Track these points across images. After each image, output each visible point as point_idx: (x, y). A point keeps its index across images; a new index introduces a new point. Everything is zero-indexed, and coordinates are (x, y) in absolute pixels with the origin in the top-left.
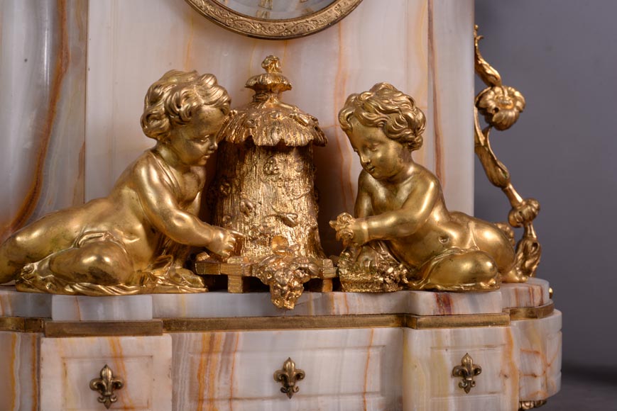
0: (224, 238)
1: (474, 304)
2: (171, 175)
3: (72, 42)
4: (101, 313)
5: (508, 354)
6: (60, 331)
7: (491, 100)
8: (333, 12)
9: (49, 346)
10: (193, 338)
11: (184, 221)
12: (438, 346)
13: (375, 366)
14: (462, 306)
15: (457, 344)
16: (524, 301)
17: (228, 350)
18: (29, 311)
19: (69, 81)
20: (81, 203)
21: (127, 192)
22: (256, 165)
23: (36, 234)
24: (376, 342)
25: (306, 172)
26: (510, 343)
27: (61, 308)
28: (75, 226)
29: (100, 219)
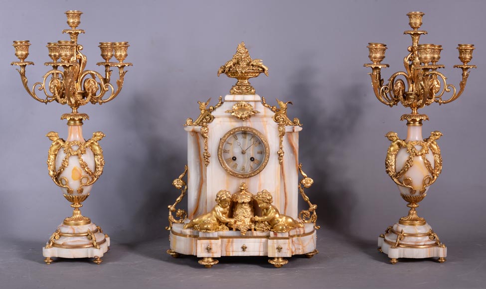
0: (232, 221)
1: (282, 235)
2: (222, 209)
3: (204, 178)
4: (208, 236)
5: (289, 245)
6: (200, 239)
7: (304, 181)
8: (258, 171)
9: (199, 241)
10: (225, 240)
11: (224, 218)
12: (273, 243)
13: (262, 246)
14: (279, 235)
15: (277, 243)
16: (298, 233)
17: (232, 242)
18: (195, 234)
19: (204, 186)
20: (206, 213)
21: (214, 213)
22: (239, 206)
23: (197, 220)
24: (262, 241)
25: (250, 207)
26: (289, 243)
27: (201, 234)
28: (204, 218)
29: (209, 217)
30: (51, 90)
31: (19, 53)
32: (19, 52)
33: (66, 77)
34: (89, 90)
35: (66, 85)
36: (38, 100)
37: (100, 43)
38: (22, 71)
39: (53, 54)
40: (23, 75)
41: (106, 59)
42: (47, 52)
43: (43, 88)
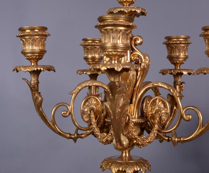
30: (85, 116)
31: (29, 48)
32: (27, 48)
33: (113, 95)
34: (153, 117)
35: (114, 111)
36: (60, 134)
37: (166, 38)
38: (32, 82)
39: (90, 56)
40: (34, 89)
41: (175, 64)
42: (82, 53)
43: (70, 113)
